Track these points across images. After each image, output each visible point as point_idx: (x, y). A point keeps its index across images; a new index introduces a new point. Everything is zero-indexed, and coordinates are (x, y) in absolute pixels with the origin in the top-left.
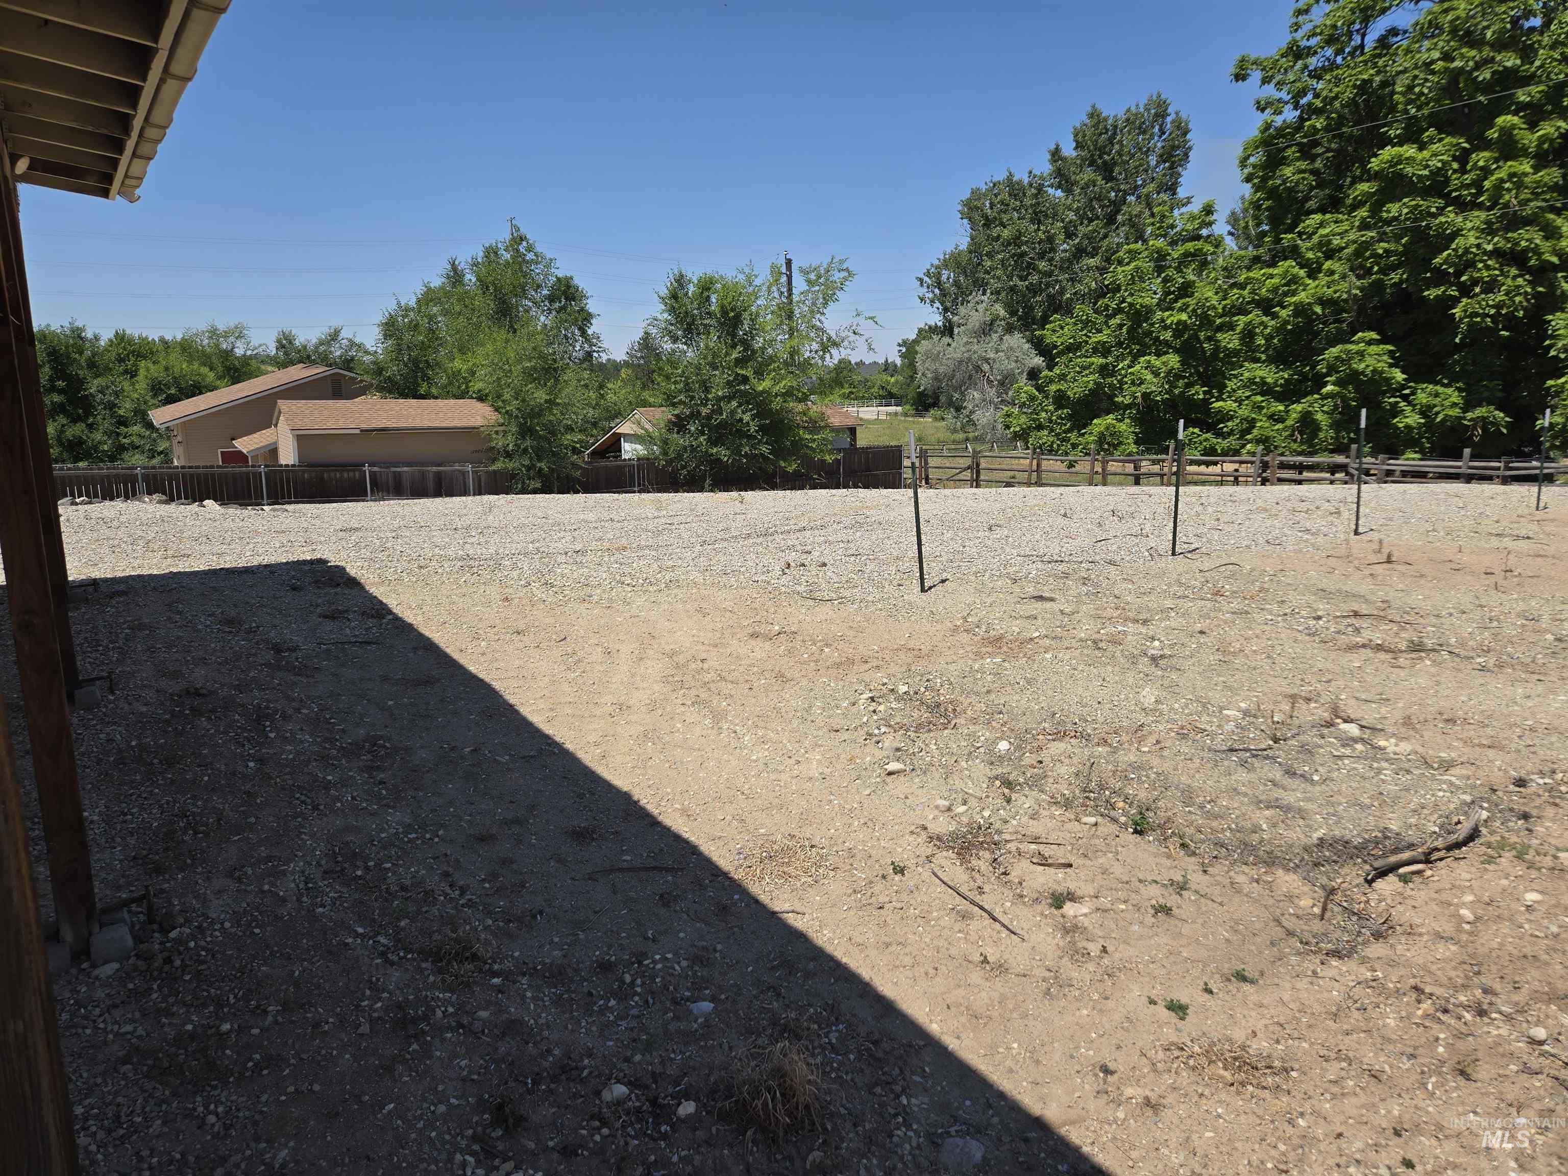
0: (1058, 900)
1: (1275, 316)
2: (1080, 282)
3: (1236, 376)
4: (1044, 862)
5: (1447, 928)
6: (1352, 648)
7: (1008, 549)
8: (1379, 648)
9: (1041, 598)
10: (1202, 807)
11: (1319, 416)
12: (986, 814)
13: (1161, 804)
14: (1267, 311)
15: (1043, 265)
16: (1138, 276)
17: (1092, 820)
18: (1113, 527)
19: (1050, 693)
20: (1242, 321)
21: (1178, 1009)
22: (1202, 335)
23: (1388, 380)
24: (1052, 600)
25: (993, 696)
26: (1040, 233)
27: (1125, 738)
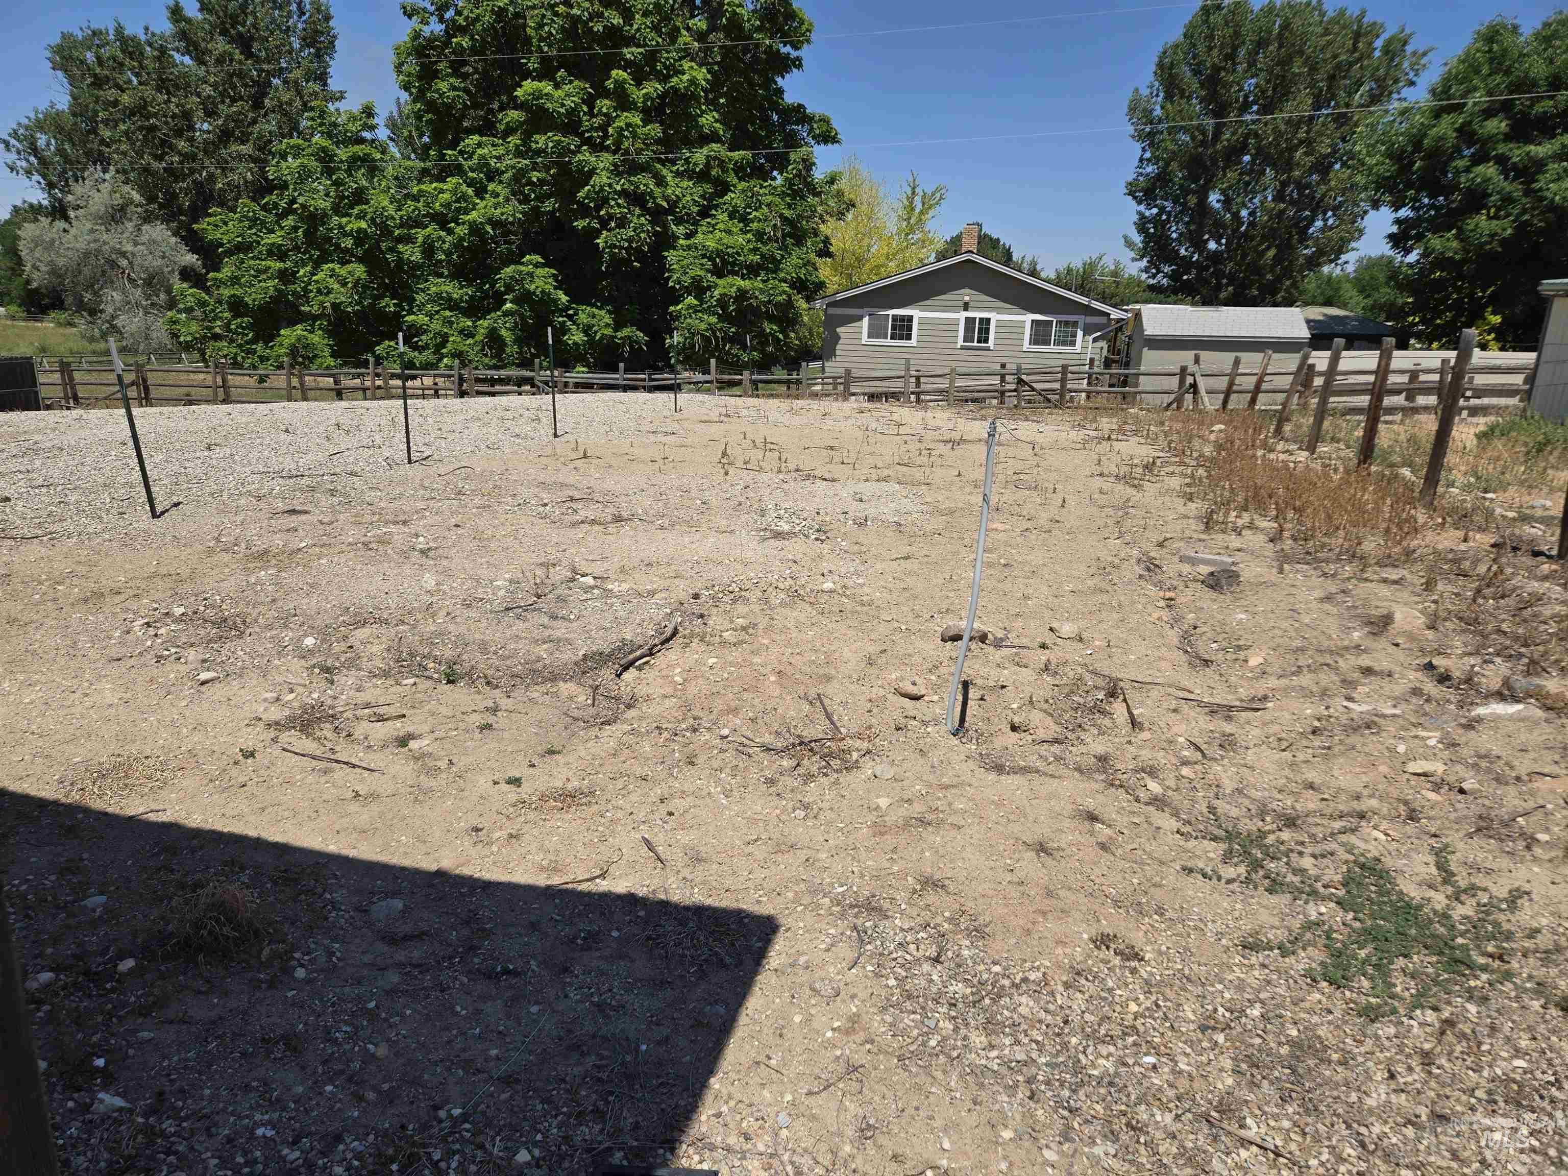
0: (403, 741)
1: (450, 232)
2: (232, 170)
3: (423, 291)
4: (381, 719)
5: (669, 690)
6: (573, 525)
7: (238, 468)
8: (593, 522)
9: (293, 512)
10: (496, 653)
11: (503, 332)
12: (315, 696)
13: (464, 657)
14: (443, 225)
15: (182, 144)
16: (304, 175)
17: (411, 681)
18: (343, 442)
19: (336, 592)
20: (420, 235)
21: (515, 782)
22: (383, 246)
23: (555, 301)
24: (306, 512)
25: (279, 604)
26: (172, 106)
27: (419, 616)
